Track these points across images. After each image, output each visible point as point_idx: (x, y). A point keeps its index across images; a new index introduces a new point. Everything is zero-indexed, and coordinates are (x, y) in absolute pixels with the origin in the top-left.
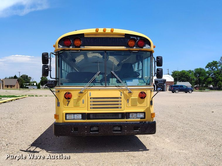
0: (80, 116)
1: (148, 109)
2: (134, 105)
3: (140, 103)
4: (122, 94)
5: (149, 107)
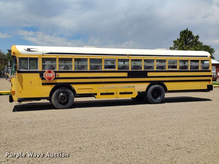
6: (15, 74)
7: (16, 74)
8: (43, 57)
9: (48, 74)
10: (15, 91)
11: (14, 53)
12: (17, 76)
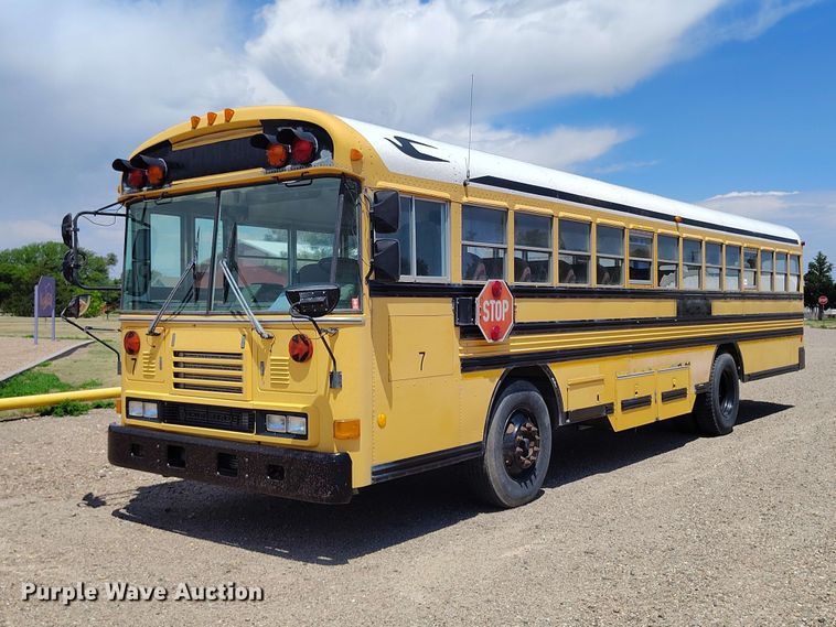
0: (152, 410)
1: (323, 404)
2: (279, 386)
3: (298, 378)
4: (247, 342)
5: (323, 393)
6: (355, 301)
7: (360, 303)
8: (465, 199)
9: (493, 302)
10: (359, 421)
11: (356, 157)
12: (366, 316)
